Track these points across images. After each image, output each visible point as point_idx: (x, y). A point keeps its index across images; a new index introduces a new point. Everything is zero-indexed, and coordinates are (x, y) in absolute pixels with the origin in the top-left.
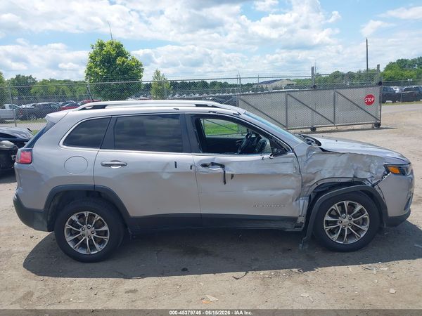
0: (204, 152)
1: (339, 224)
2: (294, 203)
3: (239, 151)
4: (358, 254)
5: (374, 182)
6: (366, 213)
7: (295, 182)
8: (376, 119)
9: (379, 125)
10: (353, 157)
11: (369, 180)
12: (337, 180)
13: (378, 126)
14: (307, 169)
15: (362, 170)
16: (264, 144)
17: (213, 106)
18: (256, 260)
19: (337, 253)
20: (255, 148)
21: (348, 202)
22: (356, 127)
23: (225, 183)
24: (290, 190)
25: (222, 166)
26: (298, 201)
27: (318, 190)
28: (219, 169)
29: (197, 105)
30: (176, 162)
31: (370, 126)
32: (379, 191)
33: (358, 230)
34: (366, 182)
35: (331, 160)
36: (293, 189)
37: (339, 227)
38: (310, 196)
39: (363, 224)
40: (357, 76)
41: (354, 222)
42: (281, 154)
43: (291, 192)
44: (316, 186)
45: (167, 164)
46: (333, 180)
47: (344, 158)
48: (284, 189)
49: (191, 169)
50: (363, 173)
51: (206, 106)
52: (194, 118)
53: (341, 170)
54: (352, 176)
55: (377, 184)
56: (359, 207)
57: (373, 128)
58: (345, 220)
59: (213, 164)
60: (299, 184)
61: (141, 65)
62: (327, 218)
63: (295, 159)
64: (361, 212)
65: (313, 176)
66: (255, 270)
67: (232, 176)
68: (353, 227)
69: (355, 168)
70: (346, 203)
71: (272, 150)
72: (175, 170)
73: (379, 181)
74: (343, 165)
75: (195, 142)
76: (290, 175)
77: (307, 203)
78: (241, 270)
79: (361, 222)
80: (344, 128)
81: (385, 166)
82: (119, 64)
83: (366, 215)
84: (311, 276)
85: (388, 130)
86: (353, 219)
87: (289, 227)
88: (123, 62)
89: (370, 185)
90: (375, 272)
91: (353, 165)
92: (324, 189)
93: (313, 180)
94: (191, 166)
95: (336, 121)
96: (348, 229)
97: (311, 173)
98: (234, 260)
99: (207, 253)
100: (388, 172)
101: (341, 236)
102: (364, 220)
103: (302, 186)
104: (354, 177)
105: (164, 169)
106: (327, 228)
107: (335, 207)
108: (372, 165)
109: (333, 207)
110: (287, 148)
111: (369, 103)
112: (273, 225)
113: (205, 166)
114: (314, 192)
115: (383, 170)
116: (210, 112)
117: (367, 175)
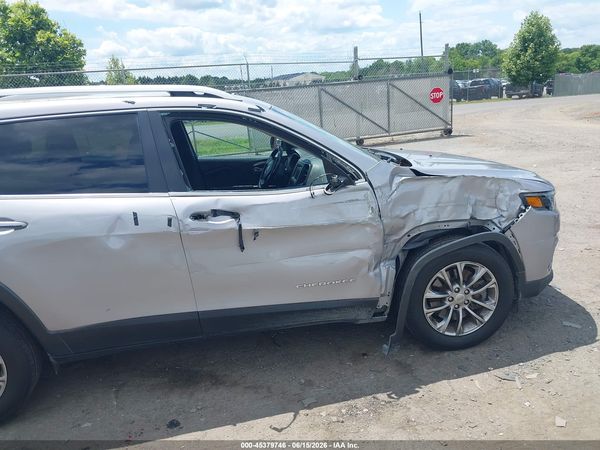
0: (195, 188)
1: (448, 303)
2: (371, 274)
3: (261, 182)
4: (482, 351)
5: (504, 225)
6: (494, 280)
7: (371, 237)
8: (447, 123)
9: (450, 131)
10: (470, 183)
11: (496, 221)
12: (442, 227)
13: (448, 132)
14: (391, 211)
15: (483, 205)
16: (307, 167)
17: (206, 95)
18: (310, 383)
19: (446, 354)
20: (290, 176)
21: (464, 264)
22: (418, 136)
23: (242, 248)
24: (365, 251)
25: (235, 215)
26: (377, 270)
27: (412, 247)
28: (227, 222)
29: (173, 94)
30: (135, 214)
31: (438, 133)
32: (512, 239)
33: (479, 310)
34: (491, 226)
35: (432, 191)
36: (369, 248)
37: (448, 309)
38: (398, 257)
39: (487, 299)
40: (406, 67)
41: (473, 296)
42: (345, 185)
43: (365, 254)
44: (407, 239)
45: (118, 219)
46: (436, 227)
47: (454, 186)
48: (353, 250)
49: (170, 224)
50: (486, 209)
51: (192, 94)
52: (169, 121)
53: (449, 208)
54: (468, 217)
55: (509, 227)
56: (482, 271)
57: (442, 137)
58: (460, 295)
59: (216, 213)
60: (378, 239)
61: (81, 44)
62: (430, 294)
63: (370, 193)
64: (485, 279)
65: (402, 221)
66: (309, 407)
67: (256, 233)
68: (472, 305)
69: (473, 202)
70: (460, 266)
71: (329, 178)
72: (135, 230)
73: (513, 223)
74: (453, 199)
75: (173, 168)
76: (364, 225)
77: (393, 271)
78: (284, 410)
79: (484, 296)
80: (403, 138)
81: (521, 195)
82: (41, 44)
83: (493, 284)
84: (413, 408)
85: (463, 138)
86: (472, 292)
87: (364, 317)
88: (49, 40)
89: (497, 230)
90: (518, 383)
91: (468, 198)
92: (420, 244)
93: (403, 227)
94: (170, 221)
95: (392, 128)
96: (464, 310)
97: (397, 217)
98: (269, 388)
99: (216, 381)
100: (526, 207)
101: (453, 323)
102: (489, 292)
103: (384, 241)
104: (472, 218)
105: (112, 229)
106: (428, 312)
107: (443, 274)
108: (501, 196)
109: (439, 275)
110: (356, 173)
111: (436, 100)
112: (336, 317)
113: (198, 216)
114: (403, 250)
115: (518, 203)
116: (200, 106)
117: (493, 214)
